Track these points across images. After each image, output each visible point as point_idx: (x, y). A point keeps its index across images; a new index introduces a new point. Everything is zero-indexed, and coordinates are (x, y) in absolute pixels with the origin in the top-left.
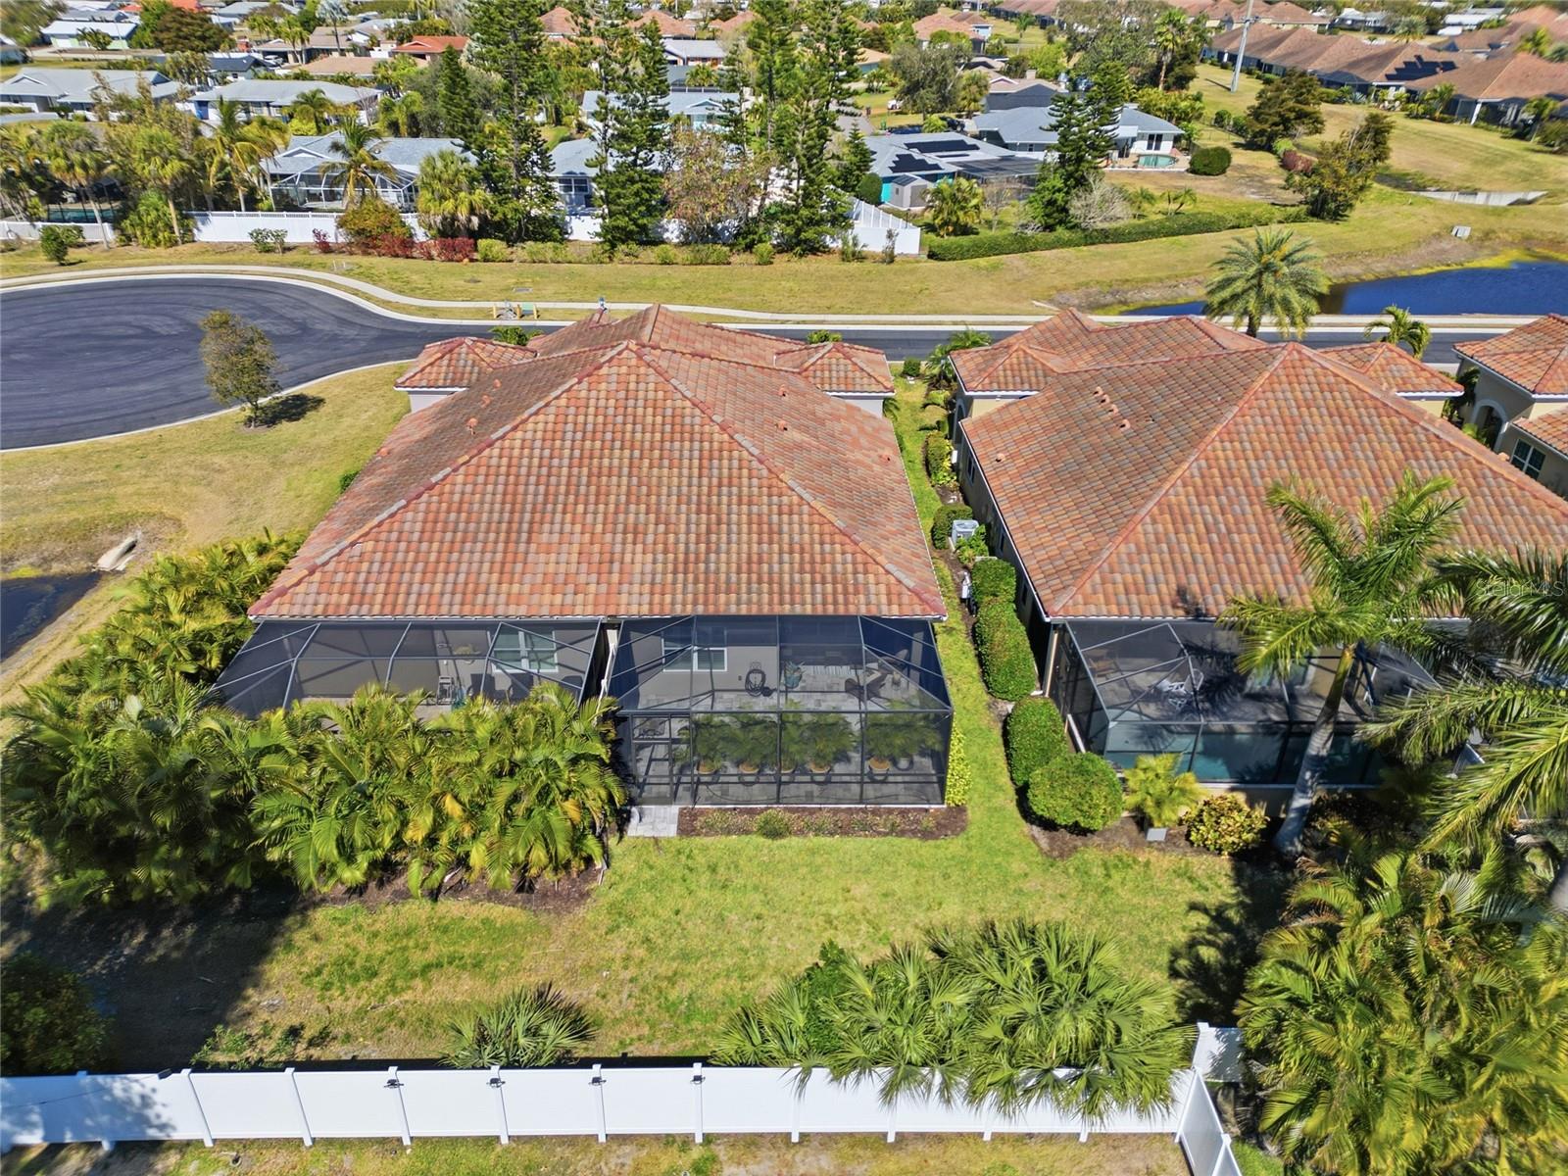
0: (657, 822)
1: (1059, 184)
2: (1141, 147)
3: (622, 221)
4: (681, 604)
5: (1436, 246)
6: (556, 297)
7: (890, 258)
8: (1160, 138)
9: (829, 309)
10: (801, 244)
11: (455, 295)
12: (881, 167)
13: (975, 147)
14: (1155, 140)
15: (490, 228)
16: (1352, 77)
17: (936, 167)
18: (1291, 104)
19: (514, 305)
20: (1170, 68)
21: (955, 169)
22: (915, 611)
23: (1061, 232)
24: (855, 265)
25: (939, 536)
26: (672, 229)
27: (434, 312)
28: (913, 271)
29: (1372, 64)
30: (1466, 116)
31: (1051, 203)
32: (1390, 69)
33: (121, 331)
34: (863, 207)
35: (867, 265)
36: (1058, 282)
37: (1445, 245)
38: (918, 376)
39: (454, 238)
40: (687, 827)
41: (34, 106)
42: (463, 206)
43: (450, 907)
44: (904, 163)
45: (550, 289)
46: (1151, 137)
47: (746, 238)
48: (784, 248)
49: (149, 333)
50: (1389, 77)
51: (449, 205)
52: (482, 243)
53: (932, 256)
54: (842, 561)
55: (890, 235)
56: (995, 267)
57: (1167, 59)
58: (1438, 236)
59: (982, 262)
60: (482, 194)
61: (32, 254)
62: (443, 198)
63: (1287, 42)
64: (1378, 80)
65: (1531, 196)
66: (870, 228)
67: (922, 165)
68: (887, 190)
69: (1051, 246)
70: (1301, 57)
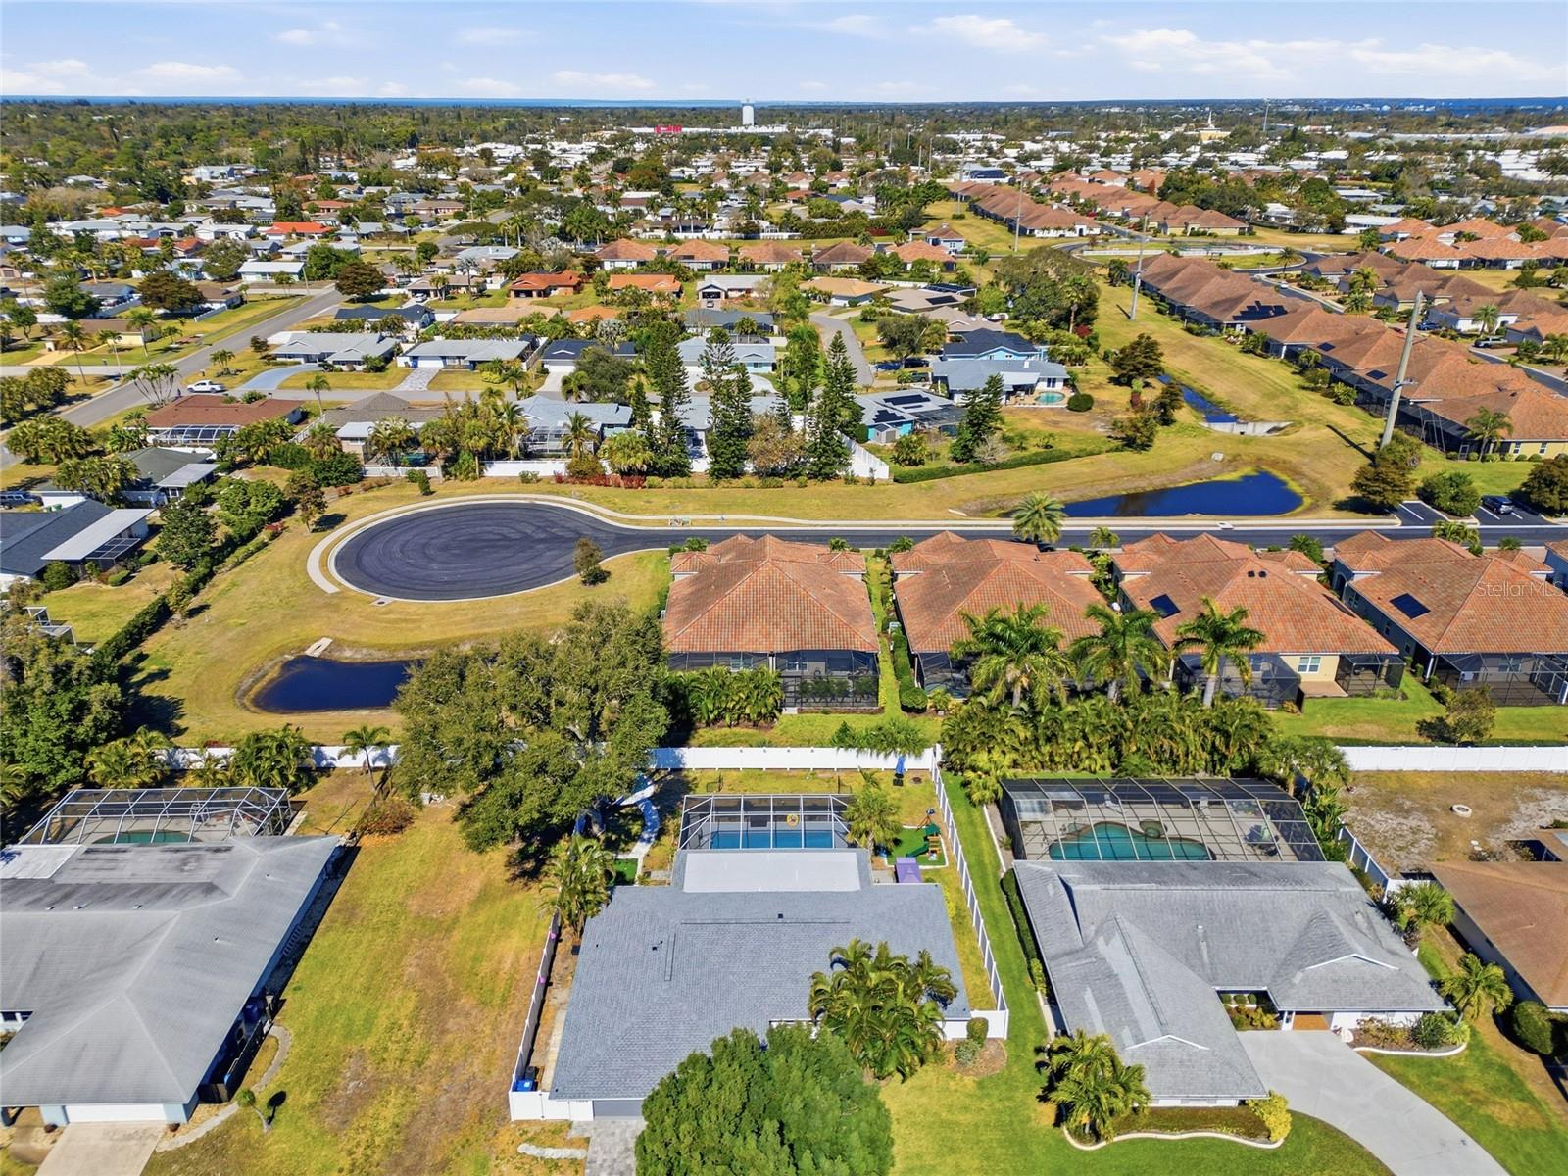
0: (790, 711)
1: (969, 436)
2: (1042, 386)
3: (725, 466)
4: (793, 647)
5: (1197, 467)
6: (695, 511)
7: (872, 482)
8: (1054, 381)
9: (839, 518)
10: (822, 474)
11: (644, 511)
12: (868, 419)
13: (927, 400)
14: (1051, 382)
15: (653, 470)
16: (1208, 318)
17: (902, 418)
18: (1140, 359)
19: (678, 517)
20: (1077, 313)
21: (914, 418)
22: (870, 650)
23: (970, 465)
24: (852, 487)
25: (885, 628)
26: (749, 467)
27: (638, 522)
28: (884, 491)
29: (1227, 305)
30: (1278, 353)
31: (966, 446)
32: (1236, 312)
33: (491, 536)
34: (856, 446)
35: (859, 487)
36: (965, 496)
37: (1204, 466)
38: (882, 556)
39: (631, 475)
40: (800, 711)
41: (302, 360)
42: (638, 461)
43: (734, 730)
44: (883, 416)
45: (690, 506)
46: (1049, 381)
47: (792, 472)
48: (813, 476)
49: (505, 538)
50: (1236, 318)
51: (632, 460)
52: (649, 478)
53: (895, 481)
54: (846, 634)
55: (872, 471)
56: (931, 488)
57: (1075, 308)
58: (1200, 460)
59: (923, 484)
60: (649, 453)
61: (402, 486)
62: (630, 456)
63: (1180, 276)
64: (1227, 320)
65: (1282, 425)
66: (862, 463)
67: (893, 417)
68: (872, 432)
69: (964, 473)
70: (1185, 292)
